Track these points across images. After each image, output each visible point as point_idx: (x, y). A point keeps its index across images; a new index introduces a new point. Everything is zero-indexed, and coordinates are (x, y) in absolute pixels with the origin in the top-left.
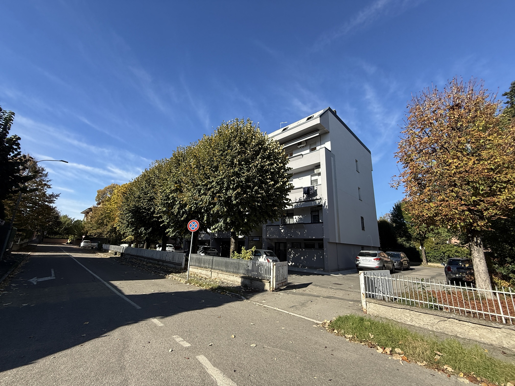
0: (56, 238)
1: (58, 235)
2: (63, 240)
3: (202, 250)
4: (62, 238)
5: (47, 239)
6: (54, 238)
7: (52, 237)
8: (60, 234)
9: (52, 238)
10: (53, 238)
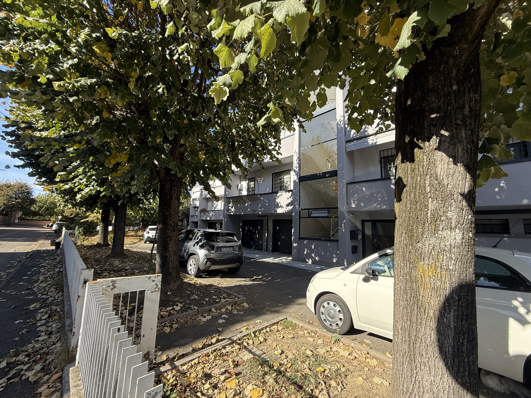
0: (35, 220)
1: (38, 217)
2: (44, 222)
3: (201, 241)
4: (44, 220)
5: (23, 221)
6: (33, 220)
7: (29, 218)
8: (40, 215)
9: (29, 220)
10: (31, 220)
